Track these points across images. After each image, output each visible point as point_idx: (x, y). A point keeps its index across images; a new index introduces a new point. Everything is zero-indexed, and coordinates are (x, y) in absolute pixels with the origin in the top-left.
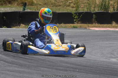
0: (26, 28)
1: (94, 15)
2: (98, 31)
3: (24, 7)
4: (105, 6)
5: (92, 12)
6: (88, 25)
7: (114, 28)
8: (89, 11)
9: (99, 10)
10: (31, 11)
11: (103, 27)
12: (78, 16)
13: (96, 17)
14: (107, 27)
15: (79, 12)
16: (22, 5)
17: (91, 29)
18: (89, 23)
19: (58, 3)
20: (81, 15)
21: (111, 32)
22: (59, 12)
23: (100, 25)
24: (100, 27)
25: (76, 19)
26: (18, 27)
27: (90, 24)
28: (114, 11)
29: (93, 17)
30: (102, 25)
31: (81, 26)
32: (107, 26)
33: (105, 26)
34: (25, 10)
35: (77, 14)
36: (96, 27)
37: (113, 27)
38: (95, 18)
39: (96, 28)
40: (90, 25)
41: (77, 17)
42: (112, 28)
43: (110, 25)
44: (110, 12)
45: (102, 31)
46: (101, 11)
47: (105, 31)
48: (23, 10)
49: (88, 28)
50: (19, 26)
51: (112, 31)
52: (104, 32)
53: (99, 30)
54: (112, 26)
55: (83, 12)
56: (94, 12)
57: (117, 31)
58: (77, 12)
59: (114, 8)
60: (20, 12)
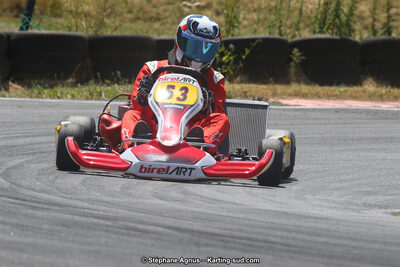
0: (31, 97)
1: (296, 50)
2: (314, 110)
3: (26, 15)
4: (337, 16)
5: (290, 41)
6: (271, 87)
7: (372, 100)
8: (276, 36)
9: (314, 32)
10: (53, 32)
11: (329, 97)
12: (234, 53)
13: (303, 58)
14: (345, 99)
15: (236, 38)
16: (15, 13)
17: (284, 102)
18: (276, 82)
19: (154, 6)
20: (247, 51)
21: (363, 115)
22: (162, 37)
23: (318, 89)
24: (318, 96)
25: (228, 64)
26: (3, 92)
27: (281, 83)
28: (372, 38)
29: (291, 60)
30: (327, 88)
31: (245, 93)
32: (346, 91)
33: (337, 92)
34: (27, 28)
35: (231, 46)
36: (305, 96)
37: (371, 97)
38: (298, 61)
39: (303, 101)
40: (280, 88)
41: (232, 58)
42: (367, 100)
43: (356, 88)
44: (357, 38)
45: (329, 110)
46: (323, 36)
47: (337, 111)
48: (21, 29)
49: (272, 100)
50: (7, 89)
51: (367, 112)
52: (333, 116)
53: (316, 107)
54: (364, 91)
55: (253, 40)
56: (297, 38)
57: (384, 112)
58: (230, 37)
59: (373, 26)
60: (9, 36)
